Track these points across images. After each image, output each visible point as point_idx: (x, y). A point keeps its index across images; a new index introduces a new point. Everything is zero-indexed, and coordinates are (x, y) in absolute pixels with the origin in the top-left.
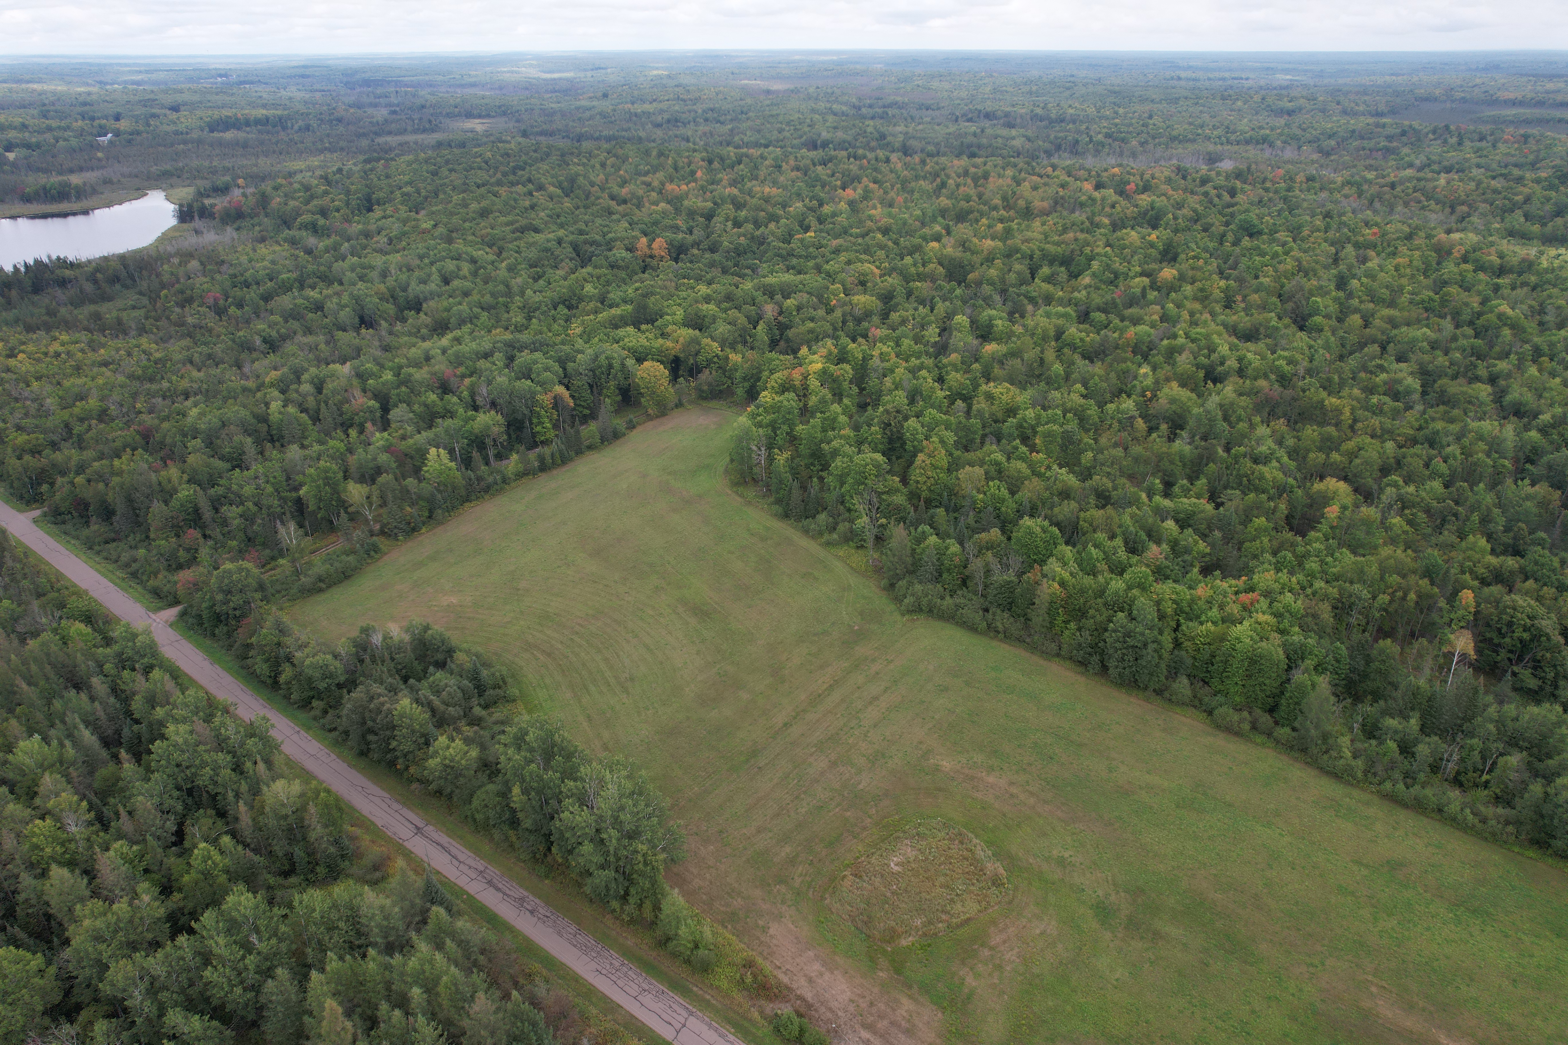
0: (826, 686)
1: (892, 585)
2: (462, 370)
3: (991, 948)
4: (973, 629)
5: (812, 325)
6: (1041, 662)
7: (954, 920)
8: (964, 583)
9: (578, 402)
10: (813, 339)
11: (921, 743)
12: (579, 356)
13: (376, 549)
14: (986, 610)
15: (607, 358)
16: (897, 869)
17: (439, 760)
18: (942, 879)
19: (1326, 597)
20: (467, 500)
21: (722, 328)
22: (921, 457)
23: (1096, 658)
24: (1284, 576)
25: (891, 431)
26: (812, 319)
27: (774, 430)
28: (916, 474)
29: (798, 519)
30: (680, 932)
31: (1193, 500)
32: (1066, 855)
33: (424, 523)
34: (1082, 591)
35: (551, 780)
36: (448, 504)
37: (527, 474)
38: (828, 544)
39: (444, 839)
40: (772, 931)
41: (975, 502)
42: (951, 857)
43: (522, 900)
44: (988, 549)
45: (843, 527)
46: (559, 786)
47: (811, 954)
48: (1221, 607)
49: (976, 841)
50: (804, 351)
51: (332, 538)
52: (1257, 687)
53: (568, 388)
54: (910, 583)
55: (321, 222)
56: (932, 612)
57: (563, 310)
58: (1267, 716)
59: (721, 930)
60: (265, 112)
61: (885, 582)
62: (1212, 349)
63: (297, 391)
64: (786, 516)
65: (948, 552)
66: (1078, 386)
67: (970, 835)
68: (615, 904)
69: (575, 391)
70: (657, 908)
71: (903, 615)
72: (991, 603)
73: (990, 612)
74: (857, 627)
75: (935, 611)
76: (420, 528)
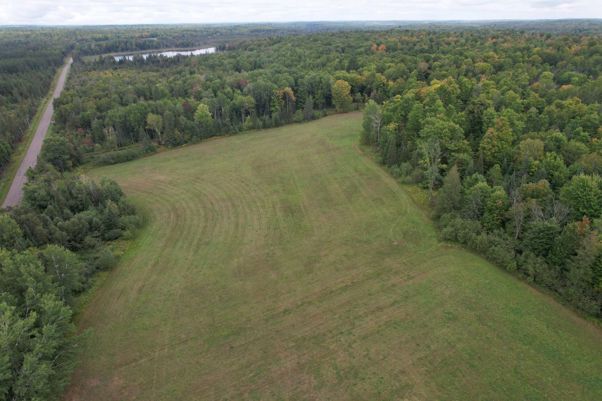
0: (341, 285)
4: (502, 266)
8: (503, 224)
9: (298, 99)
10: (442, 77)
12: (306, 76)
13: (156, 150)
15: (320, 78)
20: (215, 135)
21: (391, 71)
22: (491, 130)
25: (474, 116)
26: (446, 70)
28: (484, 143)
29: (390, 165)
33: (185, 142)
36: (202, 135)
37: (254, 128)
38: (403, 183)
41: (530, 167)
44: (533, 197)
50: (434, 81)
53: (294, 91)
56: (466, 243)
65: (494, 196)
69: (298, 93)
71: (440, 241)
72: (526, 246)
73: (524, 254)
74: (395, 243)
75: (469, 243)
76: (182, 144)
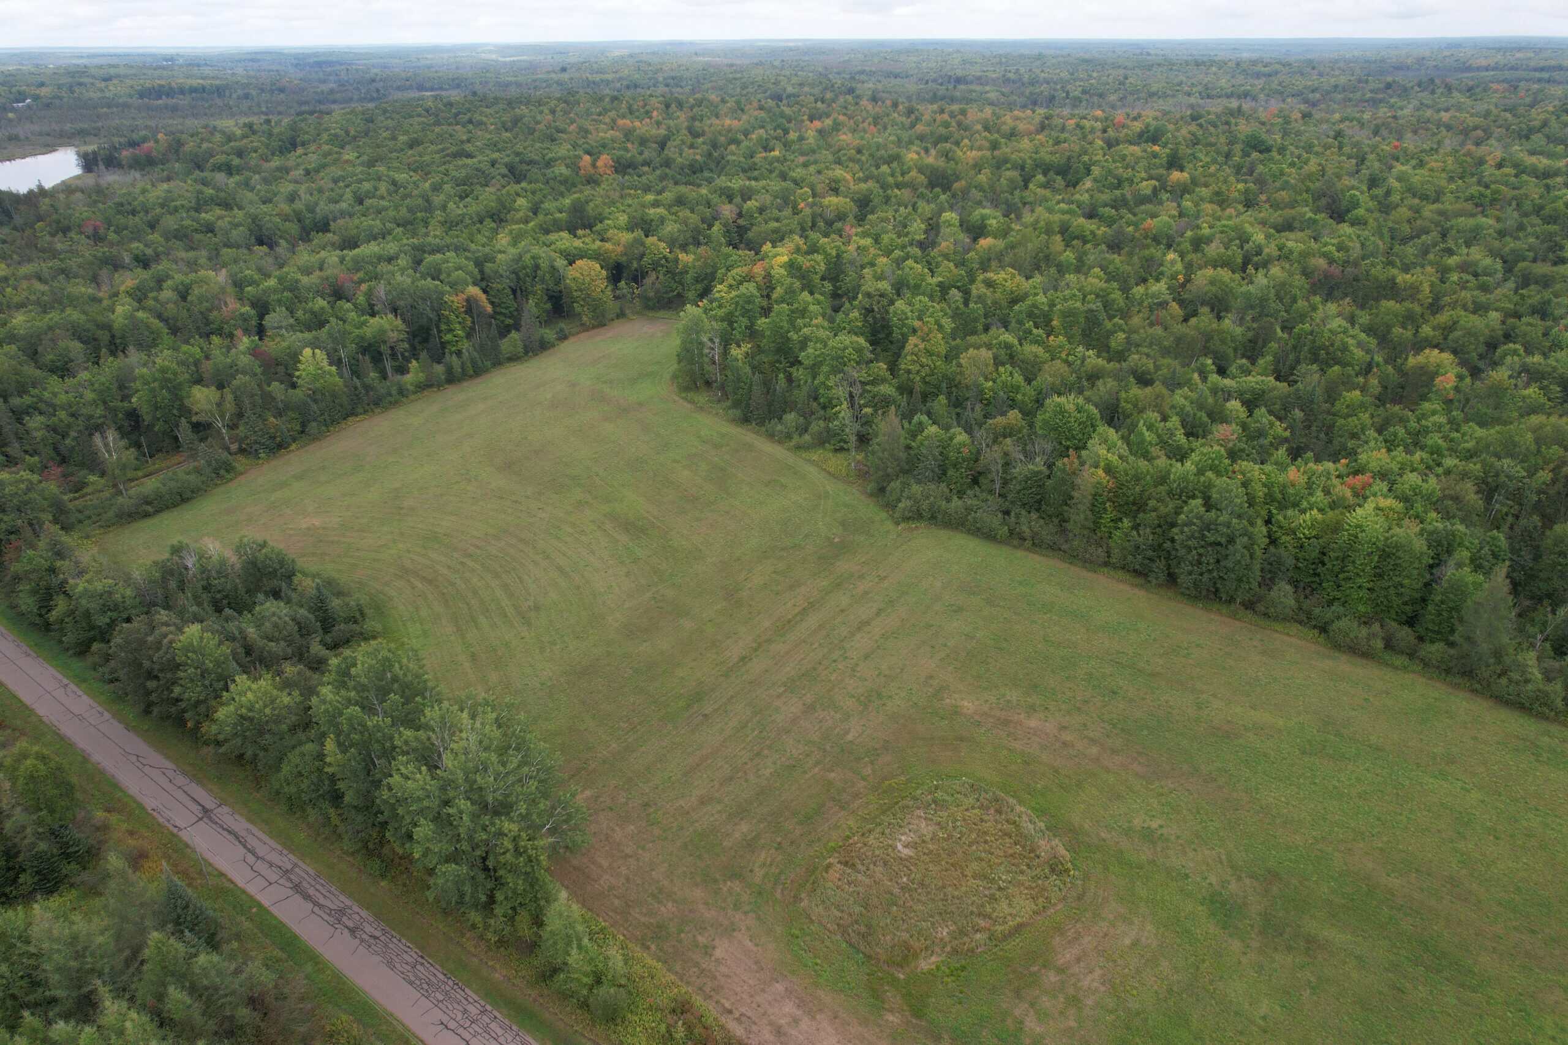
0: (797, 610)
1: (882, 490)
2: (361, 275)
3: (1061, 970)
4: (990, 536)
5: (776, 224)
6: (1084, 573)
7: (999, 928)
8: (975, 481)
9: (498, 309)
10: (778, 238)
11: (931, 677)
12: (499, 256)
13: (229, 468)
14: (1007, 513)
15: (533, 258)
16: (906, 852)
17: (232, 708)
18: (975, 866)
19: (1464, 475)
20: (353, 413)
21: (671, 228)
22: (912, 340)
23: (1161, 564)
24: (1399, 454)
25: (874, 318)
26: (777, 220)
27: (731, 323)
28: (906, 363)
29: (761, 423)
30: (570, 960)
31: (1260, 378)
32: (1154, 825)
33: (294, 440)
34: (1137, 478)
35: (378, 728)
36: (326, 416)
37: (431, 386)
38: (798, 447)
39: (240, 824)
40: (718, 953)
41: (981, 392)
42: (985, 833)
43: (342, 912)
44: (1005, 437)
45: (817, 426)
46: (392, 738)
47: (779, 987)
48: (1327, 492)
49: (1019, 808)
50: (767, 247)
51: (176, 459)
52: (1392, 591)
53: (485, 291)
54: (906, 485)
55: (236, 161)
56: (935, 518)
57: (489, 223)
58: (1406, 629)
59: (637, 951)
60: (201, 81)
61: (871, 487)
62: (1244, 239)
63: (156, 299)
64: (745, 420)
65: (955, 441)
66: (1097, 270)
67: (1011, 800)
68: (475, 917)
69: (494, 296)
70: (538, 921)
71: (897, 524)
72: (1012, 502)
73: (1013, 514)
75: (940, 517)
76: (289, 445)
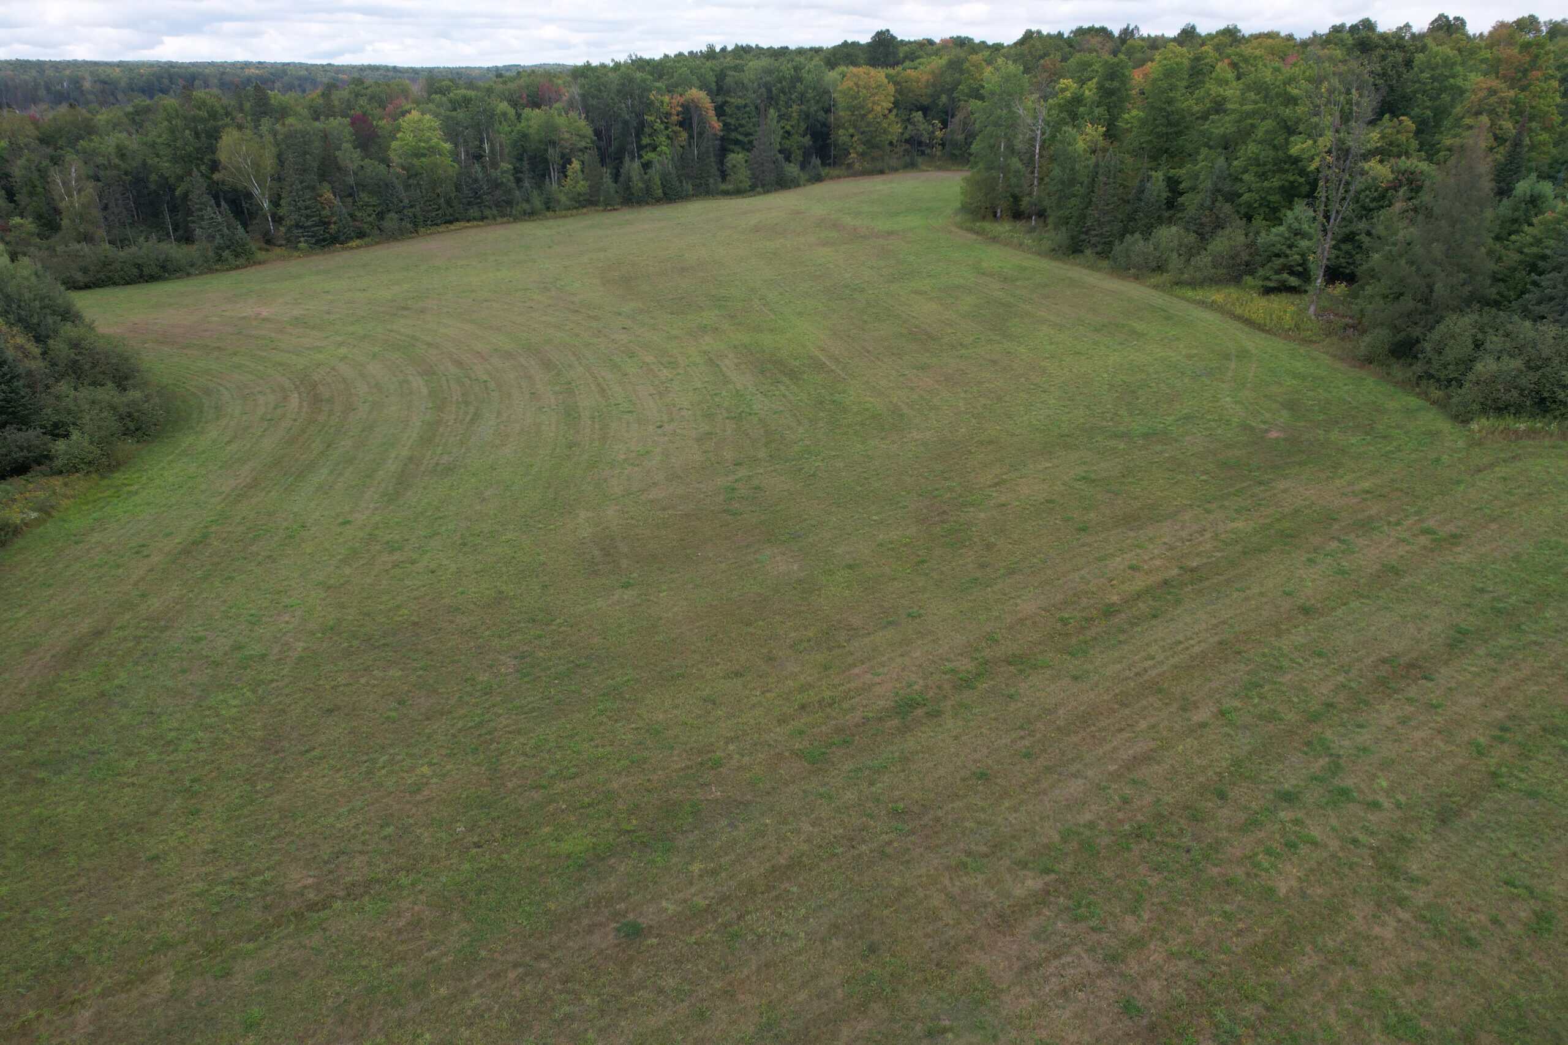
1: (1406, 346)
9: (733, 135)
29: (1105, 249)
33: (359, 234)
36: (419, 212)
37: (595, 204)
38: (1179, 282)
53: (714, 99)
54: (1494, 326)
71: (1463, 419)
74: (1274, 435)
76: (350, 238)
